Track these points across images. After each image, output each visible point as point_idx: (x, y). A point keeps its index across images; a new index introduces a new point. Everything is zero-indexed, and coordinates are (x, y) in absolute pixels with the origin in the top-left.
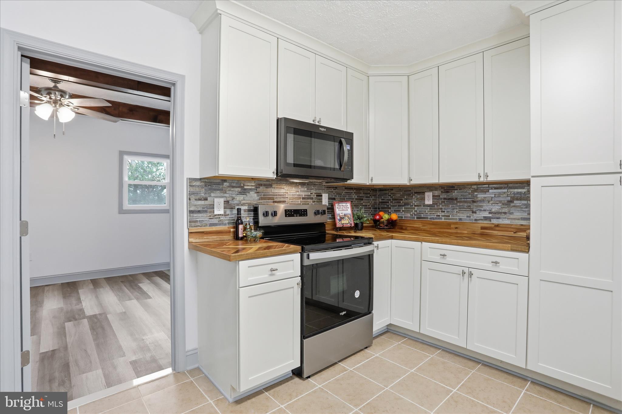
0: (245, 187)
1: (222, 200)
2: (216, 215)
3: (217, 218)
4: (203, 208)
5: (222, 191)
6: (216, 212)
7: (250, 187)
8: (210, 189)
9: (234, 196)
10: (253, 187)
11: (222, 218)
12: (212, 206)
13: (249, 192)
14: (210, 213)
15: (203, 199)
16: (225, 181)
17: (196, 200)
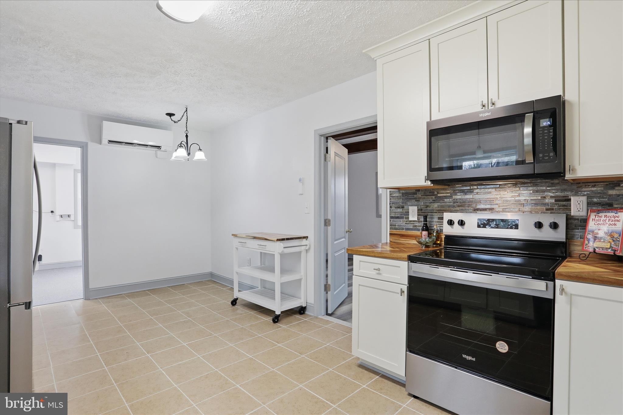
0: (439, 195)
1: (416, 208)
2: (411, 221)
3: (412, 224)
4: (401, 215)
5: (417, 200)
6: (411, 218)
7: (445, 195)
8: (407, 199)
9: (428, 204)
10: (449, 194)
11: (417, 224)
12: (407, 213)
13: (444, 199)
14: (407, 219)
15: (401, 207)
16: (419, 190)
17: (396, 208)
